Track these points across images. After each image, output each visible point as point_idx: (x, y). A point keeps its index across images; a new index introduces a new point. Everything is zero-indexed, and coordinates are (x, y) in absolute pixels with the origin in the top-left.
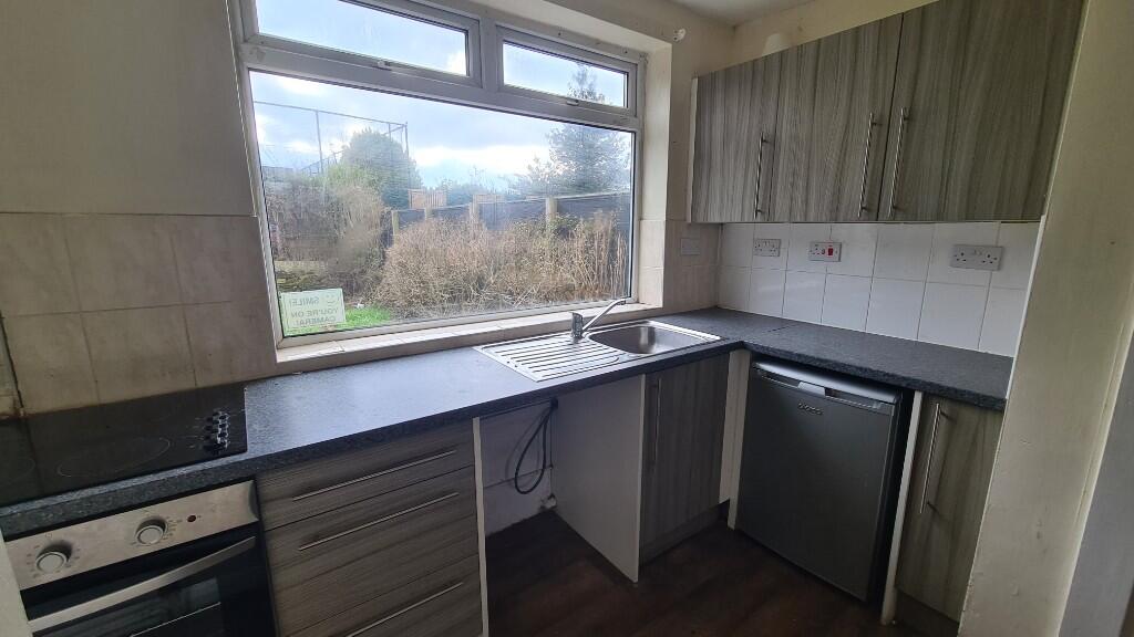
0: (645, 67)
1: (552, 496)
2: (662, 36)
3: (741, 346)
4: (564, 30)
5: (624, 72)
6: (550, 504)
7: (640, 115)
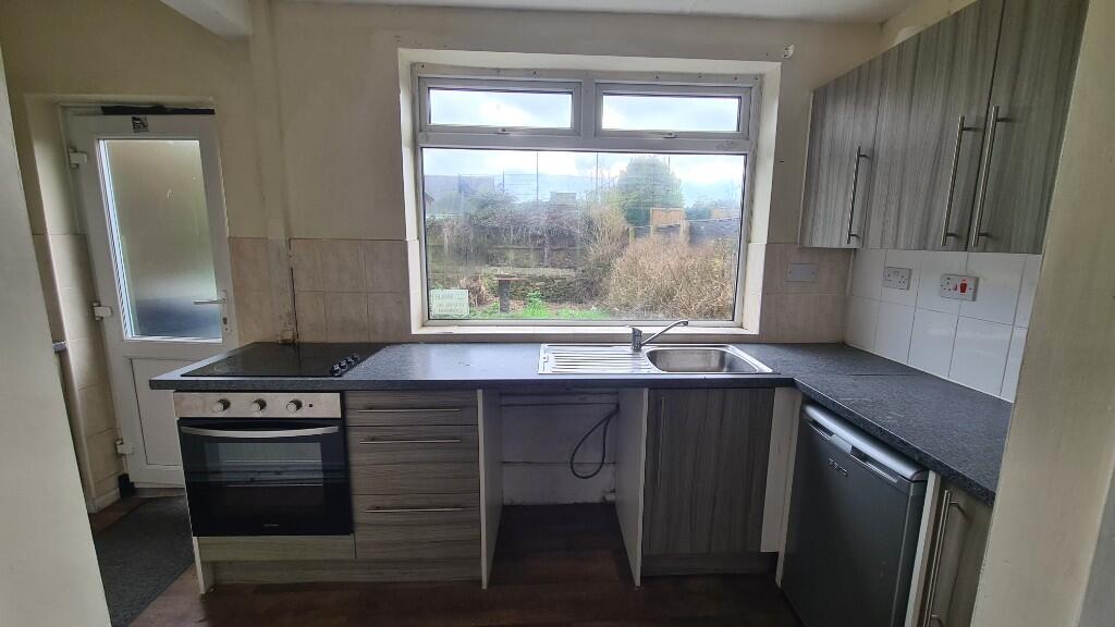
0: (761, 87)
1: (614, 491)
2: (767, 57)
3: (790, 383)
4: (660, 73)
5: (735, 97)
6: (610, 497)
7: (752, 137)
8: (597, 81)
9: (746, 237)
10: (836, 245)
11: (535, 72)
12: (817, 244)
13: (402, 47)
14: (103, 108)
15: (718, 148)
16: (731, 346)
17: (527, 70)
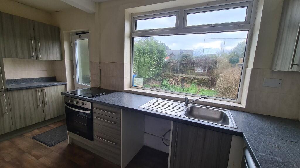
3: (240, 135)
5: (245, 7)
7: (252, 22)
8: (185, 9)
9: (245, 66)
10: (286, 70)
11: (164, 10)
12: (278, 69)
13: (126, 9)
14: (76, 34)
15: (234, 29)
16: (228, 110)
17: (162, 10)
